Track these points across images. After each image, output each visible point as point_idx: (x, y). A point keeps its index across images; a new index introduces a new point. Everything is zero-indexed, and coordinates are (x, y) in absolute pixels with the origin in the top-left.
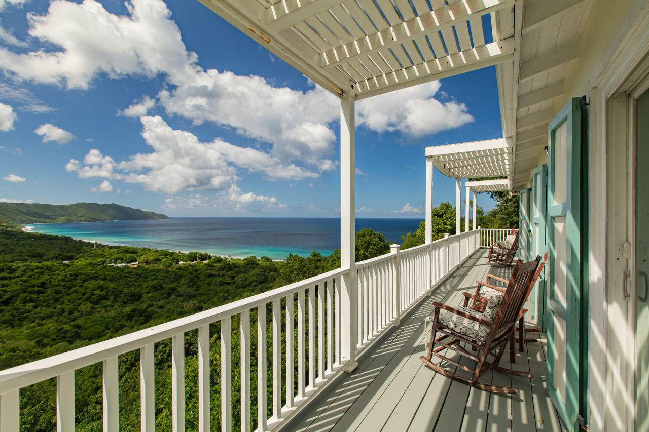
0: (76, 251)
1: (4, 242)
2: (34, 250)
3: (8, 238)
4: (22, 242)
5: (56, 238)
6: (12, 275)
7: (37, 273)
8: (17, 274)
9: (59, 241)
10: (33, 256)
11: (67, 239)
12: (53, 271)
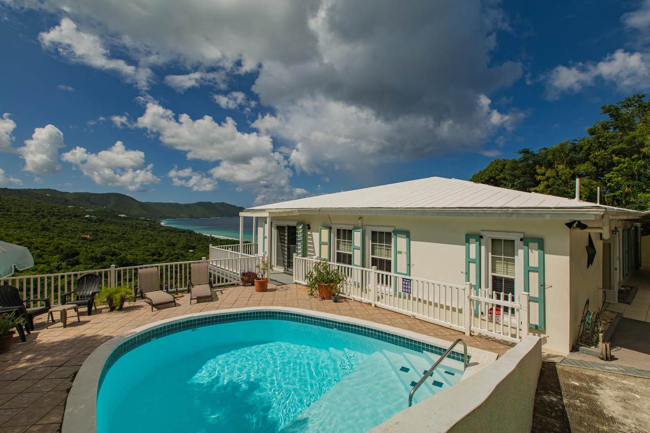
0: (197, 242)
1: (151, 234)
2: (170, 240)
3: (152, 231)
4: (162, 233)
5: (184, 231)
6: (161, 259)
7: (176, 257)
8: (163, 257)
9: (185, 234)
10: (169, 245)
11: (191, 233)
12: (185, 257)
